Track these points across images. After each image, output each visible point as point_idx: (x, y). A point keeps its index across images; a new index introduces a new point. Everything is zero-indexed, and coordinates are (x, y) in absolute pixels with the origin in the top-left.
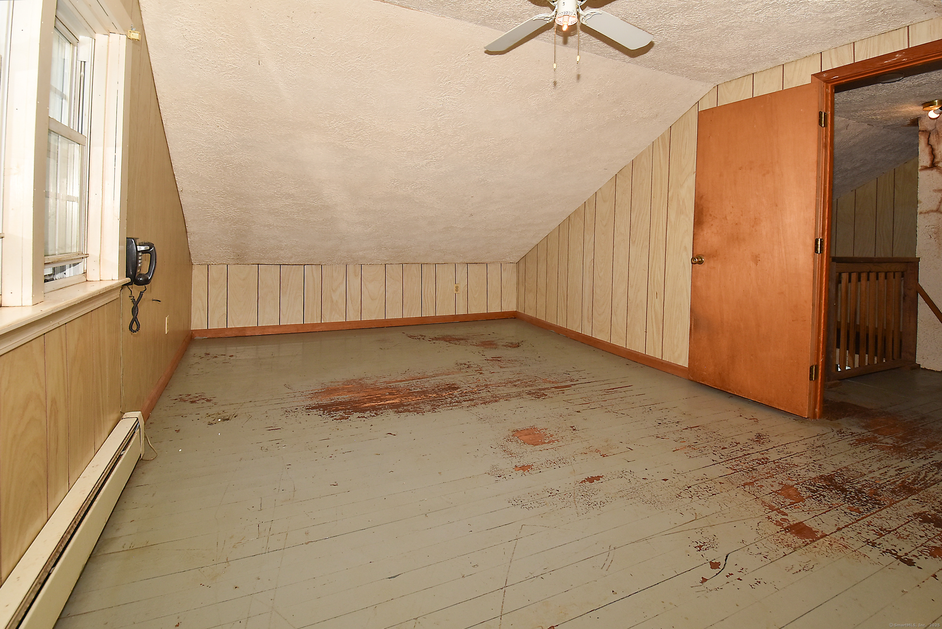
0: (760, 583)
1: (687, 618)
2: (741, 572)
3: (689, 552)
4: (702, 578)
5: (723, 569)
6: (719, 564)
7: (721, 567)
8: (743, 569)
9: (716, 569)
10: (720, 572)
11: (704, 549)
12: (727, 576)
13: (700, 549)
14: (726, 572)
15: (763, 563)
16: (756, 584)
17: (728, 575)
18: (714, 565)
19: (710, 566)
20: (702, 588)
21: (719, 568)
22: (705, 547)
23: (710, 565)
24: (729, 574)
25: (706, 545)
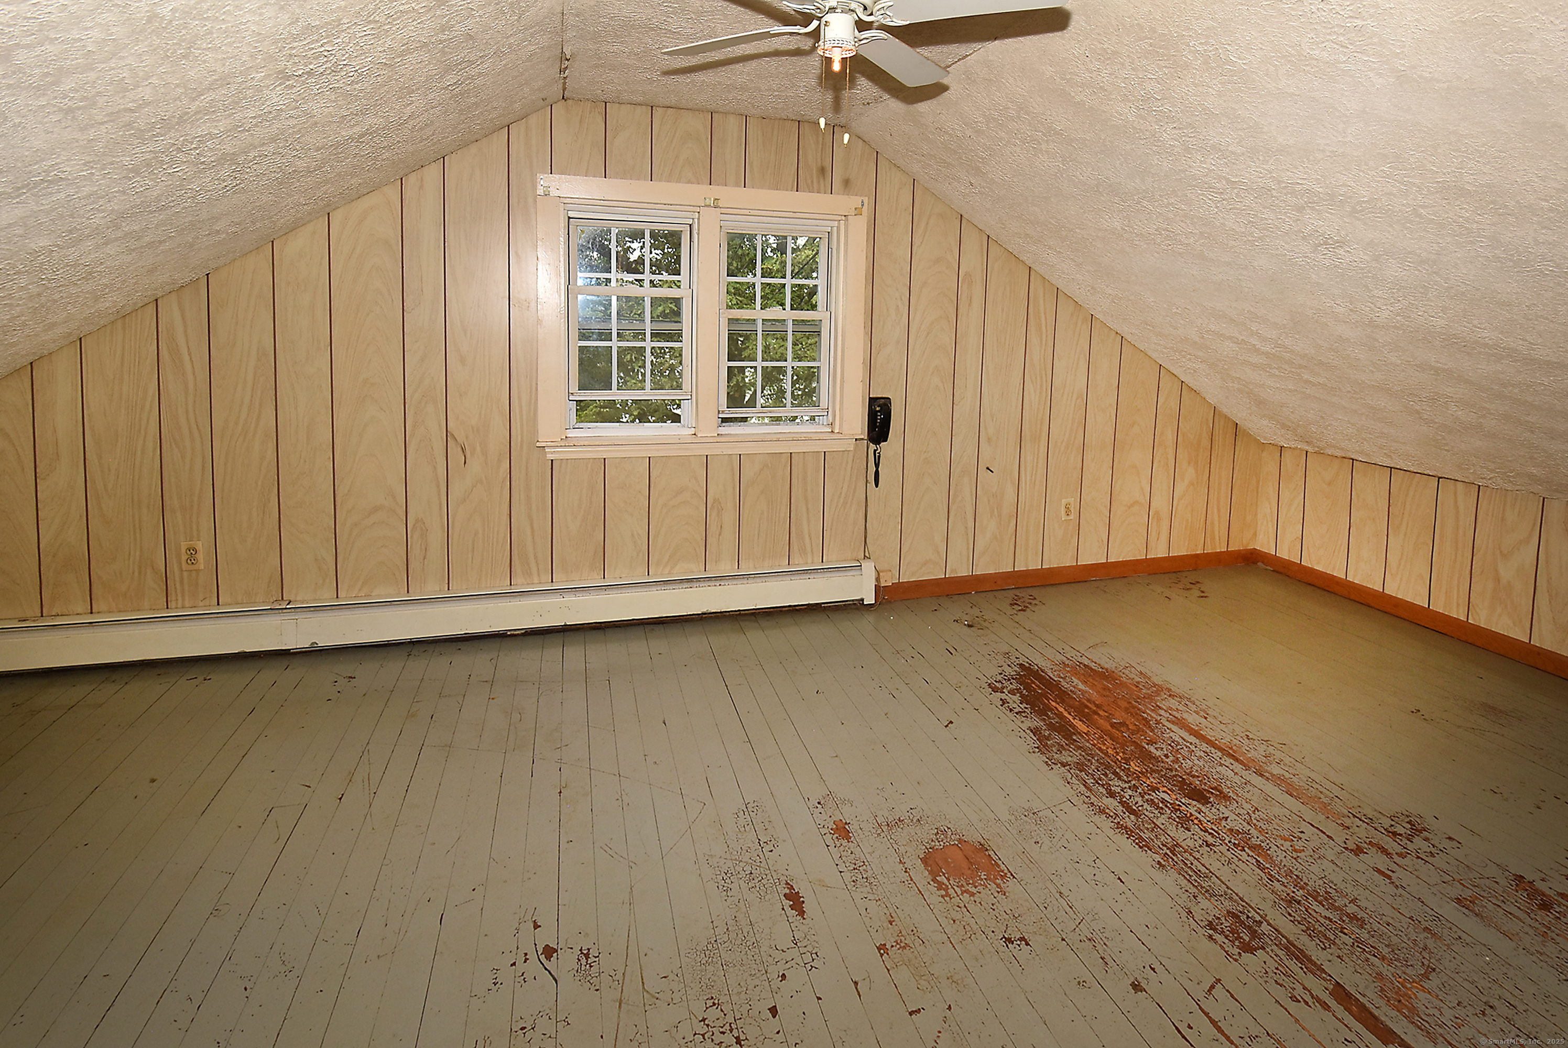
0: (494, 983)
1: (505, 882)
2: (522, 975)
3: (584, 936)
4: (540, 926)
5: (538, 958)
6: (548, 958)
7: (542, 958)
8: (525, 982)
9: (542, 949)
10: (537, 951)
11: (580, 958)
12: (526, 954)
13: (582, 953)
14: (532, 957)
15: (516, 1016)
16: (496, 979)
17: (527, 957)
18: (549, 952)
19: (551, 946)
20: (528, 917)
21: (541, 954)
22: (584, 961)
23: (552, 948)
24: (528, 959)
25: (586, 966)
